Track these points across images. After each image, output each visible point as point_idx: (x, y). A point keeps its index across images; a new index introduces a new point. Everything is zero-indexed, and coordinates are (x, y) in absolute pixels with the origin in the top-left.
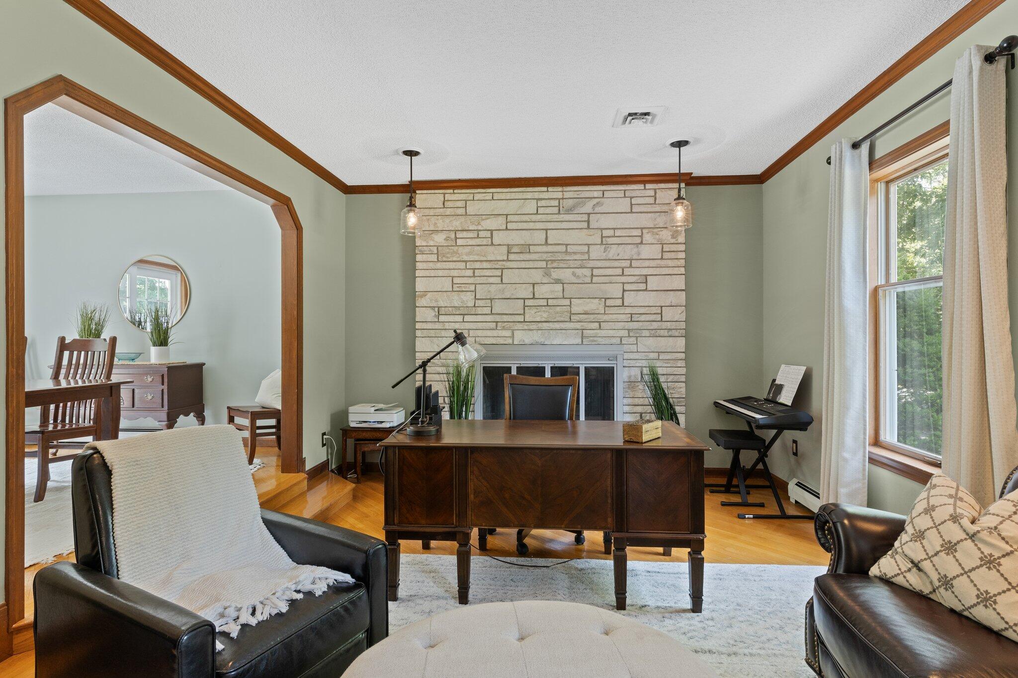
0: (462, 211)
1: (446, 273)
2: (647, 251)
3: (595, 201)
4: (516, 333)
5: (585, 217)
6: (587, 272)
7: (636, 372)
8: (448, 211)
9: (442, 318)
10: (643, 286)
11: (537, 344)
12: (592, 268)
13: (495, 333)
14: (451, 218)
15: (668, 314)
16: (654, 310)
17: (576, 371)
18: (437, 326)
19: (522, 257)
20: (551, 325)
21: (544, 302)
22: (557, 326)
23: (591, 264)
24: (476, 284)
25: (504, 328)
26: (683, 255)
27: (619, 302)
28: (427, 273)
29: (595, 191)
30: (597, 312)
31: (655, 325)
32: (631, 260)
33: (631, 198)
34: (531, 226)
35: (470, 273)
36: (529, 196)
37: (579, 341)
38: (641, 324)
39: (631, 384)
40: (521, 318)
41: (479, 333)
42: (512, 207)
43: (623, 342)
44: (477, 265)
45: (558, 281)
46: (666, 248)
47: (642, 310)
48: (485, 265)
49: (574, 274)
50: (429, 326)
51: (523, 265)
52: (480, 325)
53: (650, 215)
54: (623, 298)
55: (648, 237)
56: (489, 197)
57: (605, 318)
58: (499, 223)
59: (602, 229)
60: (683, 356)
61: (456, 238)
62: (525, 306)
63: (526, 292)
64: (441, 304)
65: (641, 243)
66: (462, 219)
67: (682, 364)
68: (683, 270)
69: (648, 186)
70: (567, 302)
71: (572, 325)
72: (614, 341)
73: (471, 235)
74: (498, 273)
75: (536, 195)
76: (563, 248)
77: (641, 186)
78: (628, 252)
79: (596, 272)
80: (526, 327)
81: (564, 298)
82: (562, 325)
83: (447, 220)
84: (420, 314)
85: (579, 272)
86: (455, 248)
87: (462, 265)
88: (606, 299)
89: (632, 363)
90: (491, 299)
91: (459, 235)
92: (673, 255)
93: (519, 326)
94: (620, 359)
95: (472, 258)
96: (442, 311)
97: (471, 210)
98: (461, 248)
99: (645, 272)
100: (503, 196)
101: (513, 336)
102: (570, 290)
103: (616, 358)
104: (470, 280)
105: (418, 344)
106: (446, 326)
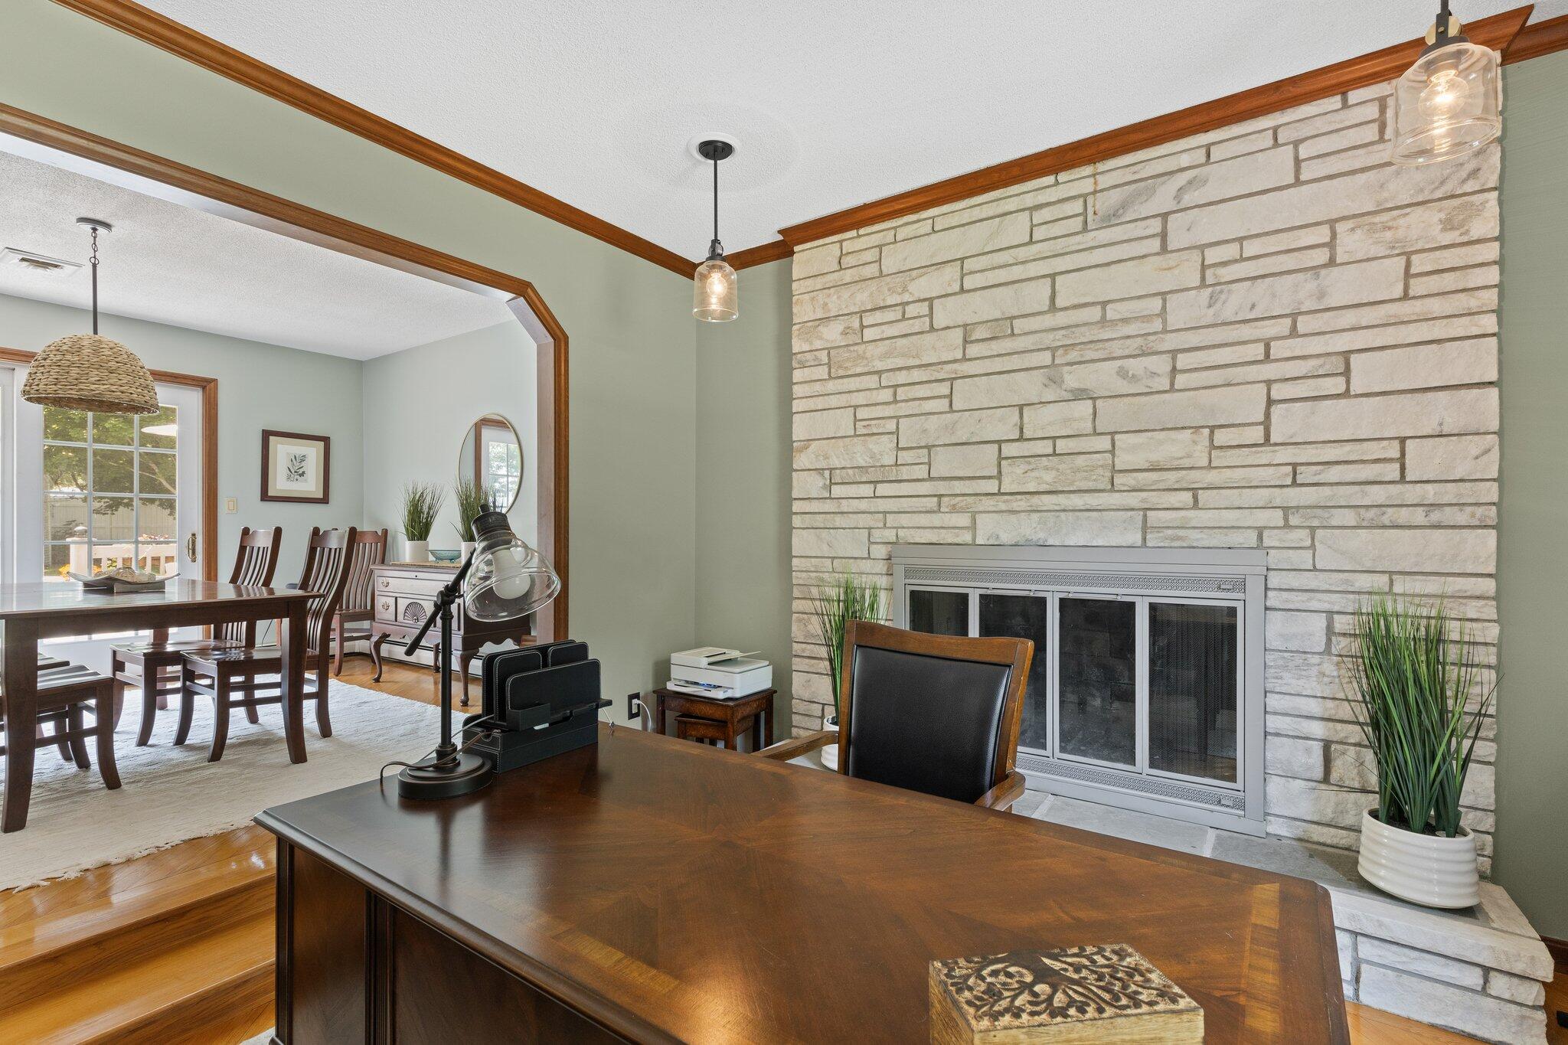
0: (872, 270)
1: (842, 400)
2: (1351, 284)
3: (1182, 179)
4: (981, 519)
5: (1155, 226)
6: (1162, 364)
7: (1316, 625)
8: (848, 276)
9: (837, 491)
10: (1337, 385)
11: (1028, 544)
12: (1174, 353)
13: (936, 520)
14: (854, 288)
16: (1374, 450)
17: (1127, 610)
18: (828, 506)
19: (996, 347)
20: (1063, 500)
21: (1046, 447)
22: (1077, 501)
23: (1171, 342)
24: (898, 418)
25: (954, 509)
26: (1493, 275)
27: (1256, 434)
28: (812, 405)
29: (1185, 150)
30: (1187, 463)
31: (1378, 494)
32: (1294, 316)
33: (1297, 144)
34: (1017, 272)
35: (886, 395)
36: (1015, 203)
37: (1136, 538)
38: (1327, 490)
39: (1292, 657)
40: (992, 486)
41: (904, 520)
42: (974, 239)
43: (1267, 542)
44: (902, 377)
45: (1080, 395)
46: (1419, 264)
47: (1332, 453)
48: (917, 375)
49: (1122, 373)
50: (814, 506)
51: (998, 365)
52: (905, 504)
53: (1362, 177)
54: (1266, 423)
55: (1351, 244)
56: (926, 227)
57: (1212, 477)
58: (948, 279)
59: (1202, 248)
60: (1489, 586)
61: (862, 327)
62: (1000, 458)
63: (1003, 426)
64: (835, 462)
65: (1332, 262)
66: (873, 286)
68: (1489, 324)
69: (1357, 95)
70: (1104, 443)
71: (1115, 499)
72: (1238, 538)
73: (890, 315)
74: (944, 389)
75: (1029, 200)
76: (1095, 313)
77: (1332, 102)
78: (1286, 294)
79: (1183, 361)
80: (1003, 507)
81: (1095, 433)
82: (1094, 501)
83: (845, 294)
84: (804, 484)
85: (1135, 365)
86: (860, 349)
87: (872, 381)
88: (1212, 429)
89: (1299, 602)
90: (929, 447)
91: (868, 320)
92: (1449, 282)
93: (988, 503)
94: (1255, 587)
95: (890, 363)
96: (837, 477)
97: (889, 263)
98: (870, 347)
99: (1342, 343)
100: (954, 220)
101: (973, 527)
102: (1111, 414)
103: (1241, 585)
104: (888, 411)
105: (795, 541)
106: (845, 506)
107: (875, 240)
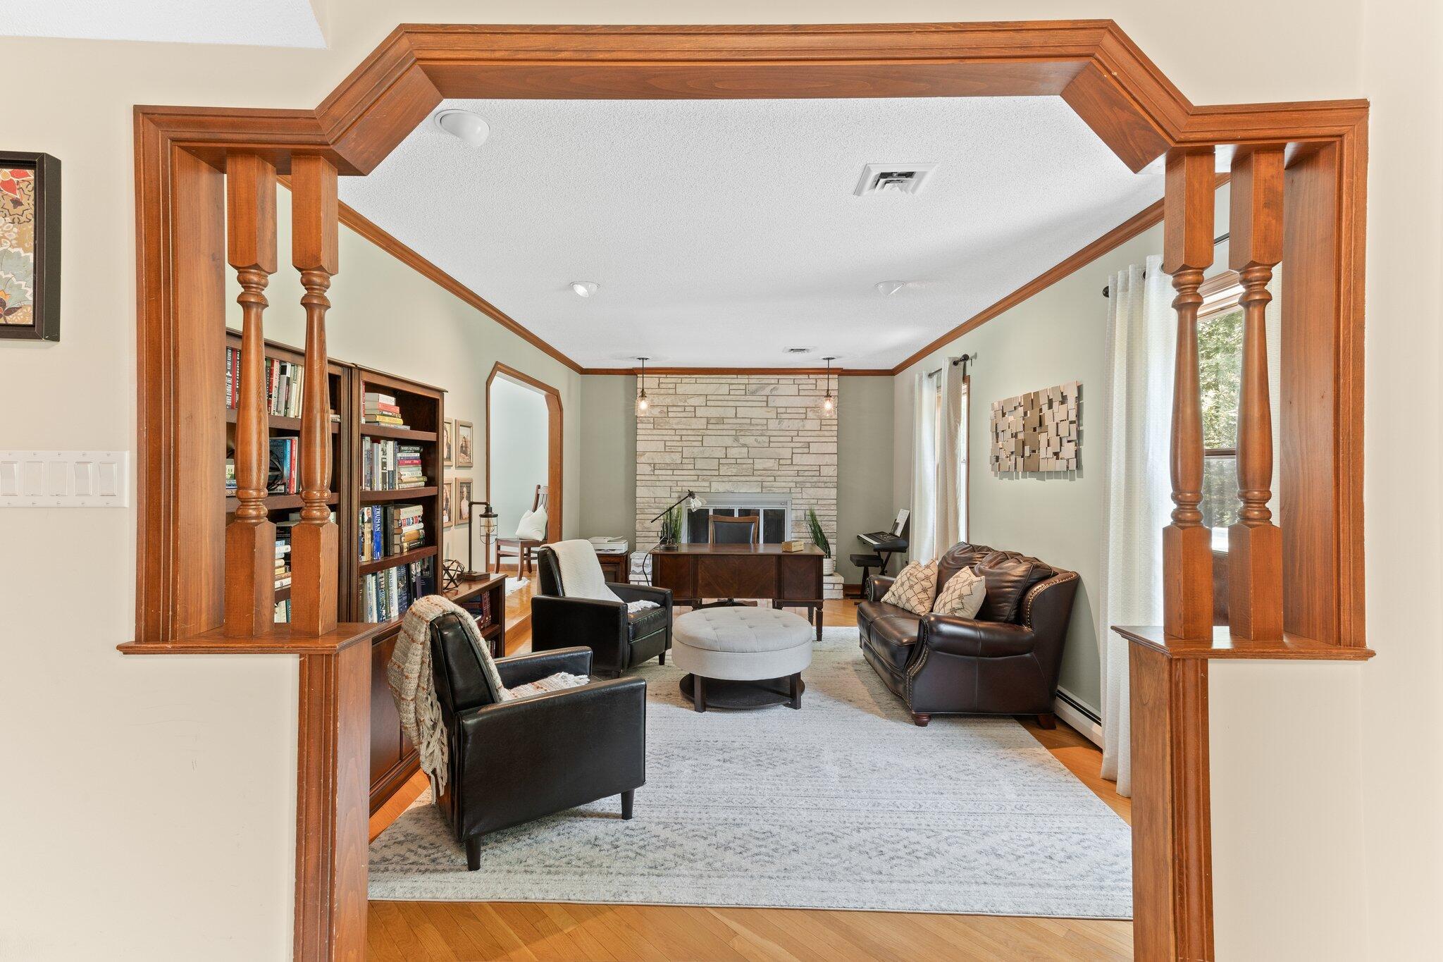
0: (672, 391)
1: (660, 438)
2: (810, 425)
3: (772, 387)
4: (713, 484)
5: (765, 398)
6: (766, 439)
7: (801, 514)
8: (662, 391)
9: (656, 472)
10: (806, 450)
11: (729, 492)
12: (770, 436)
13: (697, 484)
14: (665, 396)
15: (825, 471)
16: (814, 468)
17: (757, 513)
18: (653, 478)
19: (718, 426)
20: (739, 478)
21: (733, 461)
22: (743, 479)
23: (769, 433)
24: (682, 447)
25: (703, 480)
26: (836, 428)
27: (789, 462)
28: (646, 438)
29: (772, 379)
30: (774, 468)
31: (815, 479)
32: (798, 431)
33: (799, 385)
34: (725, 403)
35: (678, 438)
36: (724, 381)
37: (759, 490)
38: (805, 478)
39: (797, 522)
40: (716, 473)
41: (685, 483)
42: (710, 389)
43: (792, 491)
44: (684, 432)
45: (744, 446)
46: (824, 422)
47: (806, 468)
48: (690, 432)
49: (756, 440)
50: (647, 478)
51: (719, 433)
52: (686, 478)
53: (812, 398)
54: (792, 459)
55: (810, 415)
56: (694, 381)
57: (779, 473)
58: (701, 401)
59: (777, 407)
60: (835, 502)
61: (668, 412)
62: (719, 464)
63: (720, 453)
64: (656, 461)
65: (806, 418)
66: (673, 397)
67: (834, 507)
68: (835, 439)
69: (811, 376)
70: (751, 461)
71: (754, 478)
72: (785, 490)
73: (680, 409)
74: (700, 438)
75: (729, 381)
76: (748, 421)
77: (806, 376)
78: (796, 424)
79: (772, 439)
80: (720, 480)
81: (748, 458)
82: (748, 478)
83: (661, 398)
84: (641, 469)
85: (760, 439)
86: (667, 419)
87: (672, 432)
88: (779, 459)
89: (798, 507)
90: (694, 458)
91: (670, 409)
92: (828, 428)
93: (715, 478)
94: (789, 503)
95: (680, 427)
96: (657, 467)
97: (679, 391)
98: (672, 419)
99: (808, 439)
100: (704, 381)
101: (710, 486)
102: (753, 452)
103: (786, 503)
104: (678, 444)
105: (638, 490)
106: (660, 478)
107: (674, 380)
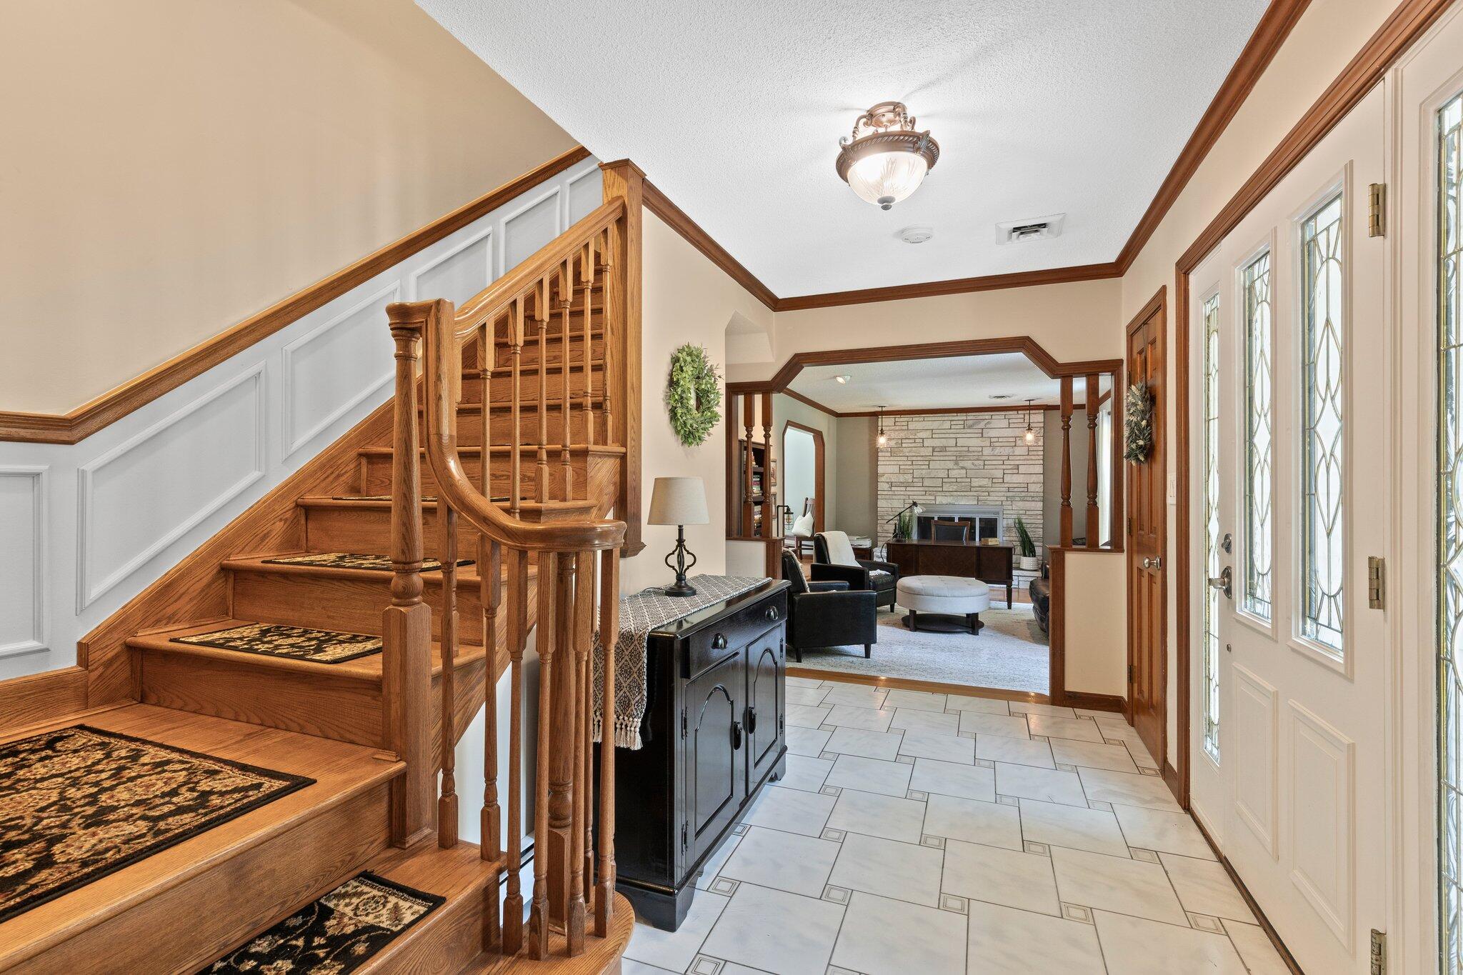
0: (905, 428)
1: (896, 463)
2: (1018, 451)
3: (986, 421)
4: (937, 497)
5: (980, 431)
6: (982, 463)
7: (1011, 522)
8: (897, 428)
9: (893, 488)
10: (1016, 471)
11: (950, 504)
12: (984, 461)
13: (925, 497)
14: (899, 432)
15: (1032, 488)
16: (1023, 485)
17: (974, 520)
18: (890, 493)
19: (941, 454)
20: (959, 493)
21: (954, 480)
22: (962, 493)
23: (984, 458)
24: (913, 469)
25: (930, 495)
26: (1042, 453)
27: (1001, 481)
28: (885, 463)
29: (986, 415)
30: (987, 486)
31: (1023, 494)
32: (1008, 456)
33: (1009, 419)
34: (947, 435)
35: (910, 463)
36: (946, 418)
37: (976, 503)
38: (1014, 493)
39: (1008, 529)
40: (940, 489)
42: (935, 425)
43: (1003, 504)
44: (914, 458)
45: (963, 468)
46: (1031, 448)
47: (1015, 485)
48: (919, 458)
49: (973, 464)
50: (886, 493)
51: (942, 458)
52: (915, 493)
54: (1003, 478)
55: (1019, 442)
56: (922, 419)
57: (992, 489)
58: (928, 434)
59: (990, 438)
60: (1041, 512)
61: (902, 443)
62: (943, 482)
63: (943, 474)
64: (893, 480)
65: (1015, 446)
66: (906, 432)
67: (1040, 517)
68: (1041, 462)
69: (1020, 412)
70: (969, 480)
71: (971, 493)
72: (997, 503)
73: (911, 441)
74: (927, 463)
75: (950, 418)
76: (966, 449)
77: (1016, 412)
78: (1007, 451)
79: (986, 462)
80: (943, 494)
81: (967, 477)
82: (966, 494)
83: (897, 433)
84: (882, 486)
85: (976, 462)
86: (901, 449)
87: (905, 459)
88: (992, 478)
89: (1009, 516)
90: (923, 478)
91: (904, 441)
92: (1035, 453)
93: (939, 493)
94: (1000, 513)
95: (911, 454)
96: (894, 485)
97: (911, 427)
98: (905, 449)
99: (1017, 463)
100: (931, 419)
101: (936, 499)
102: (971, 473)
103: (998, 513)
104: (911, 467)
105: (879, 503)
106: (896, 493)
107: (906, 419)
